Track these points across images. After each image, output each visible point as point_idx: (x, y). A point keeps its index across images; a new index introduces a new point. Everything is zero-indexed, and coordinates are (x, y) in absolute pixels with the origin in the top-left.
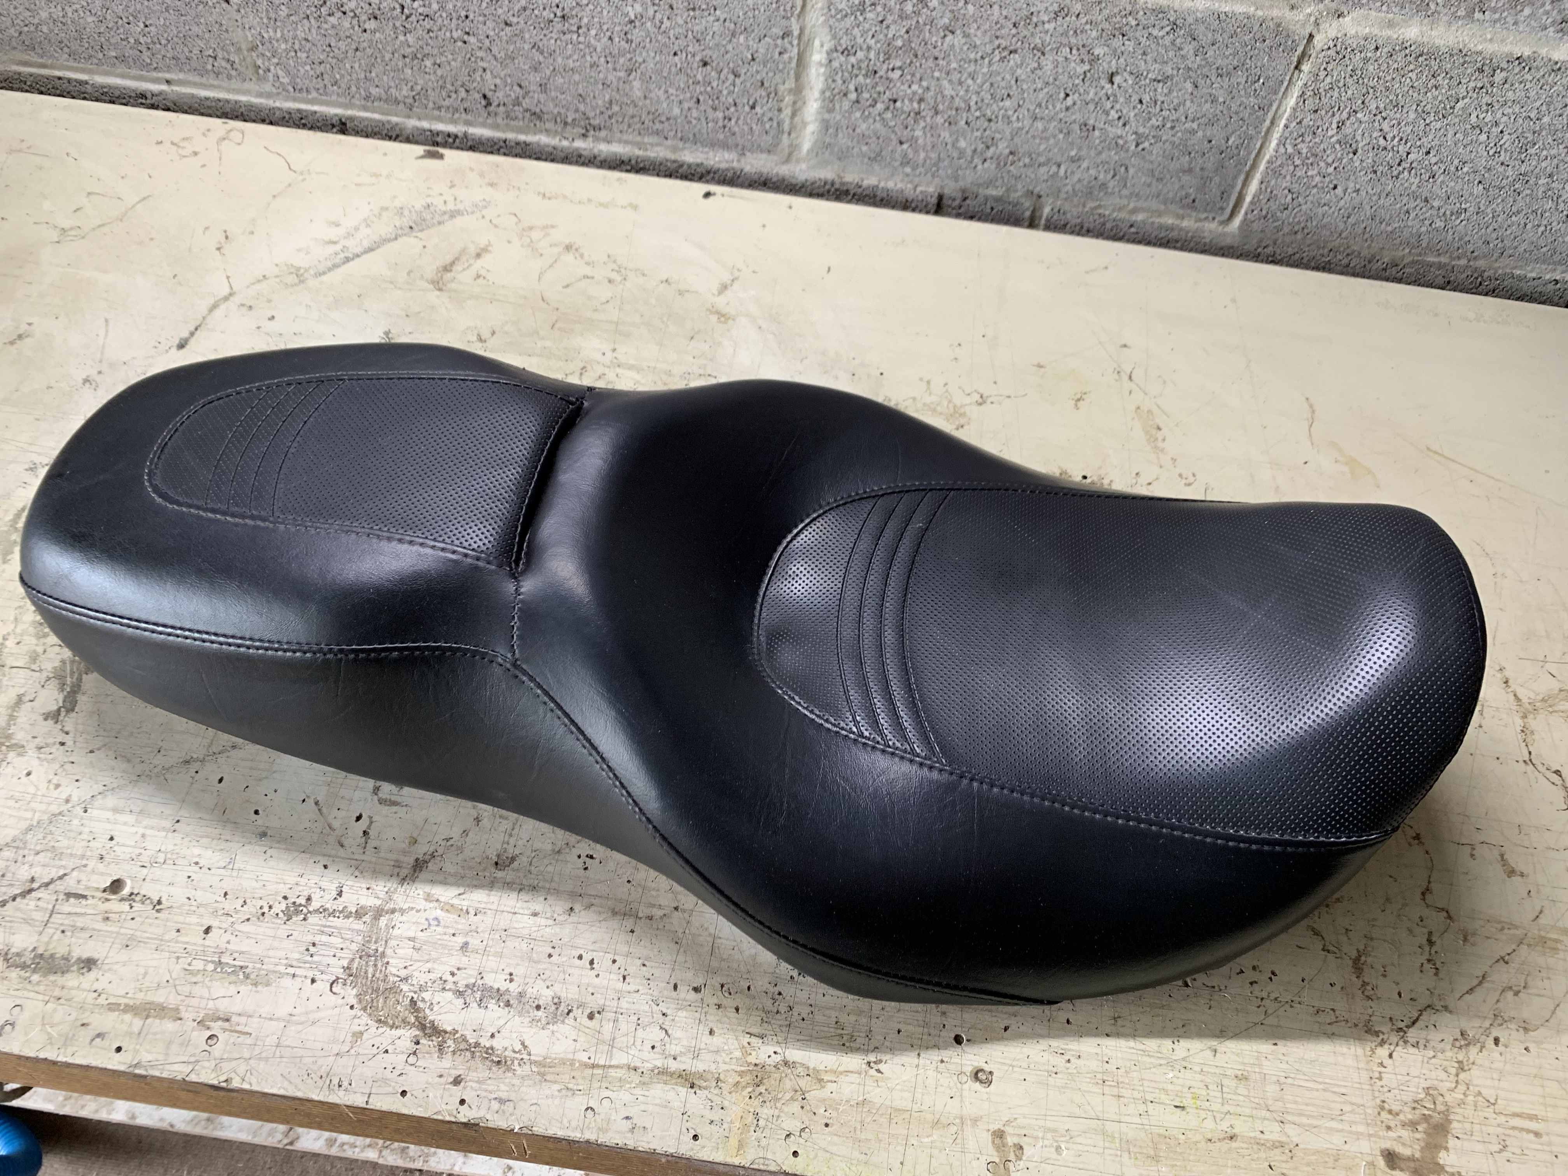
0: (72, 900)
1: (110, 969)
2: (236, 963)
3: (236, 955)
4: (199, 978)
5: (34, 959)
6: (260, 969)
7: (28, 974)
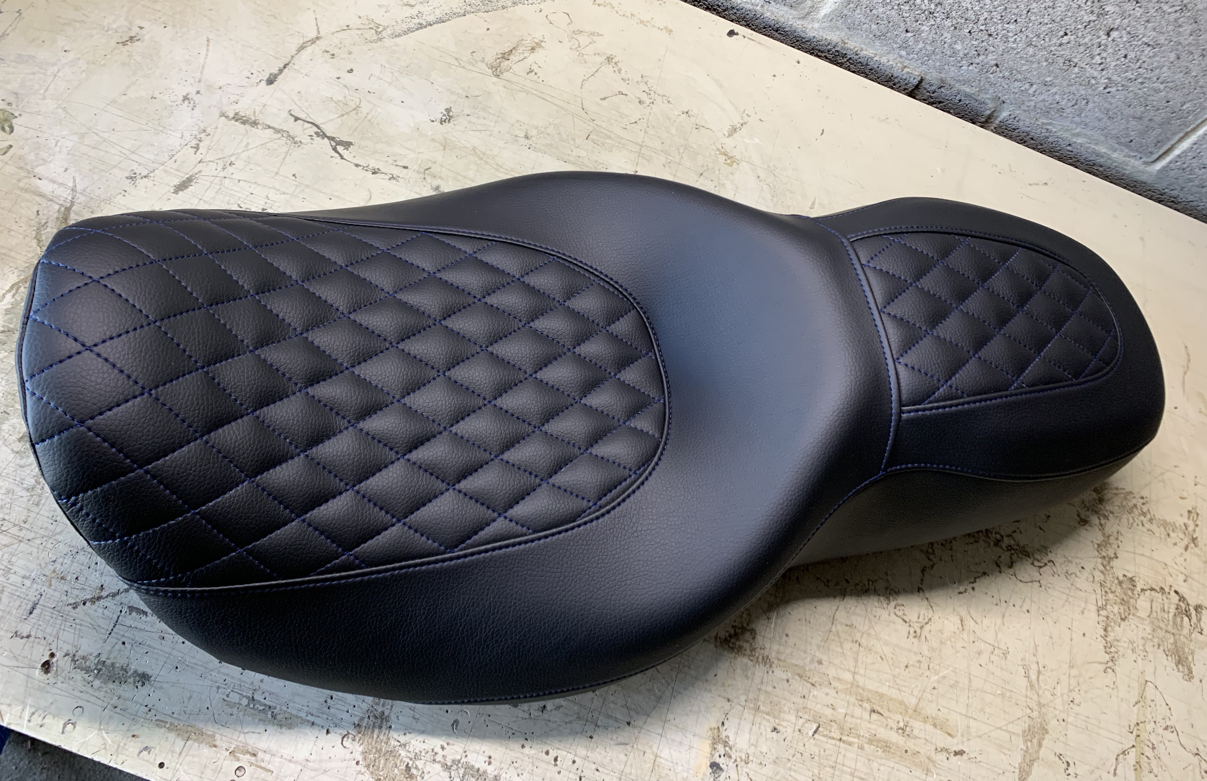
0: (134, 614)
1: (161, 688)
2: (267, 702)
3: (267, 695)
4: (235, 711)
5: (96, 665)
6: (285, 712)
7: (91, 679)
